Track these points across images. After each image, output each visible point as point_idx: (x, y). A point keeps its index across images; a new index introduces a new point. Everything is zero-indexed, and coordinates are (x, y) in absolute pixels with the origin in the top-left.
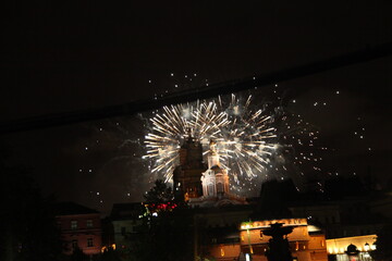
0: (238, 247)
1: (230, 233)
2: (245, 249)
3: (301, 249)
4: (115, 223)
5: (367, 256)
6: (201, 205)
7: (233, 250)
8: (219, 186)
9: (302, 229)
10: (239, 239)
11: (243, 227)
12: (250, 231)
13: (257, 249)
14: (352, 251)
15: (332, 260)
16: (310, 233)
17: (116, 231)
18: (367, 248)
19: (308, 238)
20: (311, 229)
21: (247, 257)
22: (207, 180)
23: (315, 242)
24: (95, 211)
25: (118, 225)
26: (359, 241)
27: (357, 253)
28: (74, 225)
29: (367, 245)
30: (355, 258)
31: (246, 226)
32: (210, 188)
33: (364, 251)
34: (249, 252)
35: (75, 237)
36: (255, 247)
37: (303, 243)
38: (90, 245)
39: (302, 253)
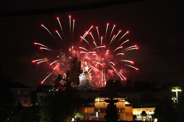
0: (93, 109)
1: (90, 102)
2: (96, 110)
3: (121, 112)
4: (38, 94)
5: (151, 117)
6: (78, 89)
7: (91, 110)
8: (87, 81)
9: (122, 103)
10: (94, 105)
11: (96, 100)
12: (99, 102)
13: (102, 110)
14: (144, 114)
15: (135, 117)
16: (126, 105)
17: (38, 96)
18: (150, 113)
19: (125, 107)
20: (127, 103)
21: (97, 113)
22: (82, 77)
23: (128, 109)
25: (39, 94)
26: (147, 110)
27: (146, 115)
28: (19, 93)
30: (145, 117)
31: (98, 100)
32: (83, 81)
33: (149, 115)
34: (98, 111)
35: (19, 98)
37: (123, 109)
38: (26, 103)
39: (121, 114)
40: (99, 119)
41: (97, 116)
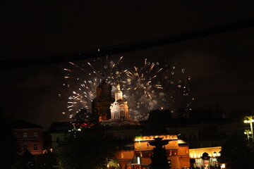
0: (132, 152)
1: (128, 143)
2: (137, 154)
3: (173, 155)
4: (52, 135)
5: (215, 160)
6: (110, 125)
7: (130, 154)
8: (122, 112)
9: (175, 142)
10: (134, 148)
11: (136, 140)
12: (141, 142)
13: (145, 154)
14: (205, 156)
15: (193, 161)
16: (179, 145)
18: (215, 155)
19: (178, 147)
20: (180, 142)
21: (139, 159)
22: (114, 108)
23: (182, 150)
25: (54, 136)
26: (210, 150)
27: (208, 158)
28: (25, 135)
29: (215, 153)
30: (207, 161)
31: (138, 139)
32: (116, 113)
33: (213, 157)
34: (139, 156)
35: (26, 143)
36: (144, 152)
37: (175, 151)
38: (36, 149)
39: (173, 157)
40: (142, 166)
41: (139, 163)
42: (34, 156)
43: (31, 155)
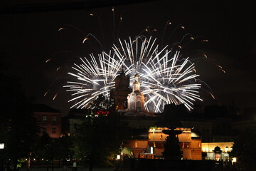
0: (146, 142)
1: (142, 133)
2: (151, 144)
3: (185, 147)
4: (71, 120)
5: (227, 155)
6: (126, 115)
7: (144, 144)
8: (138, 103)
9: (187, 135)
10: (148, 137)
11: (151, 130)
12: (155, 133)
14: (217, 150)
15: (205, 154)
16: (193, 138)
17: (71, 123)
18: (226, 150)
19: (191, 140)
20: (193, 135)
21: (152, 148)
22: (131, 99)
23: (195, 143)
24: (58, 111)
25: (72, 121)
26: (223, 145)
27: (220, 152)
28: (45, 119)
29: (227, 148)
30: (219, 155)
31: (153, 130)
32: (132, 104)
33: (225, 152)
34: (153, 146)
35: (45, 126)
36: (157, 143)
37: (187, 143)
38: (54, 132)
39: (186, 150)
40: (155, 156)
41: (152, 152)
42: (52, 139)
43: (49, 138)
